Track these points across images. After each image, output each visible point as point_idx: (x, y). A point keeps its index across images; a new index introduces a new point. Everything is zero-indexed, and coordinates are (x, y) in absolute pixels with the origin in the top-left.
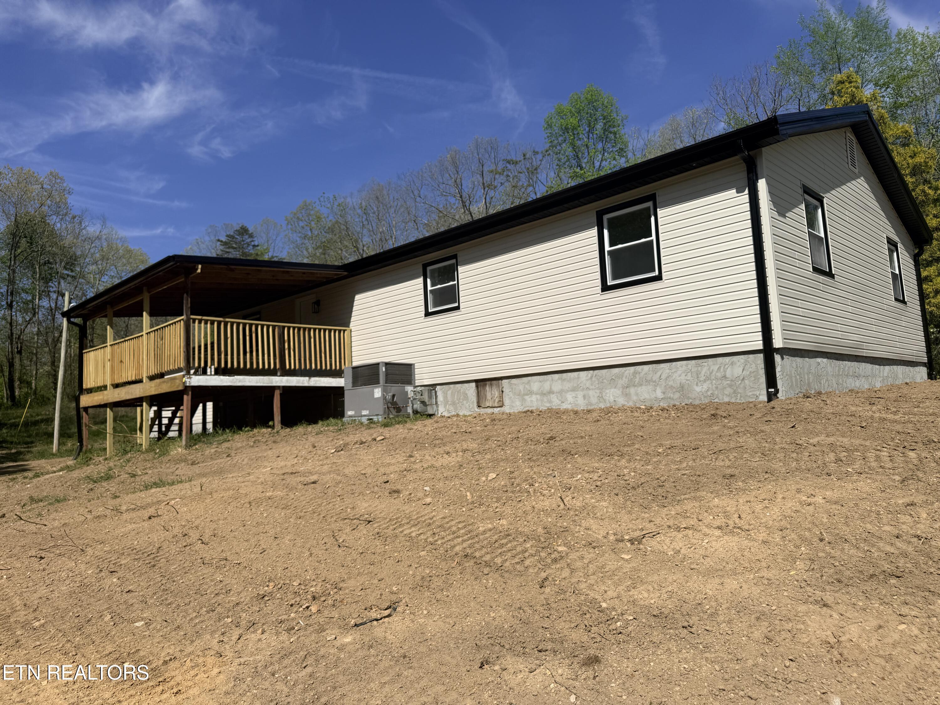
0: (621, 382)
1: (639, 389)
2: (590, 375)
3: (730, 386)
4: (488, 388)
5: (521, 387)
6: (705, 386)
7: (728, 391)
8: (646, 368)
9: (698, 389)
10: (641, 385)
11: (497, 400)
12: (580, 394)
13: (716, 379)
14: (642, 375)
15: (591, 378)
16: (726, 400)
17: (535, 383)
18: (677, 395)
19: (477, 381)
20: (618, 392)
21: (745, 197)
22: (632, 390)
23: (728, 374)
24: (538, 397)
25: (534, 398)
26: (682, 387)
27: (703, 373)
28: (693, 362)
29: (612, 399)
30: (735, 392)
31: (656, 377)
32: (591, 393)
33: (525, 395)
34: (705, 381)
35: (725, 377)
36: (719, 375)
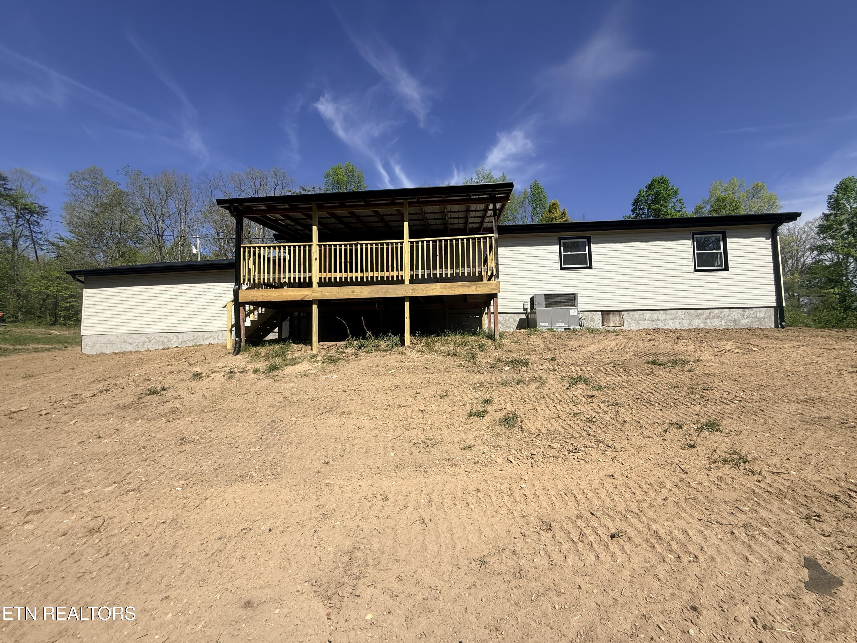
0: (702, 317)
1: (712, 321)
2: (684, 313)
3: (758, 321)
4: (611, 316)
5: (637, 317)
6: (747, 320)
7: (757, 323)
8: (717, 311)
9: (743, 322)
10: (714, 318)
11: (618, 323)
12: (677, 322)
13: (752, 317)
14: (714, 314)
15: (685, 314)
16: (756, 327)
17: (647, 315)
18: (732, 324)
19: (602, 311)
20: (699, 321)
21: (769, 242)
22: (708, 321)
23: (758, 315)
24: (649, 322)
25: (646, 322)
26: (735, 320)
27: (746, 314)
28: (741, 309)
29: (697, 324)
30: (760, 324)
31: (722, 315)
32: (684, 321)
33: (639, 320)
34: (747, 318)
35: (756, 317)
36: (753, 316)
